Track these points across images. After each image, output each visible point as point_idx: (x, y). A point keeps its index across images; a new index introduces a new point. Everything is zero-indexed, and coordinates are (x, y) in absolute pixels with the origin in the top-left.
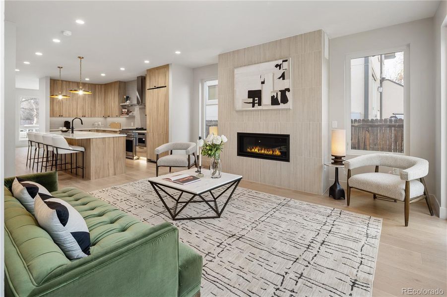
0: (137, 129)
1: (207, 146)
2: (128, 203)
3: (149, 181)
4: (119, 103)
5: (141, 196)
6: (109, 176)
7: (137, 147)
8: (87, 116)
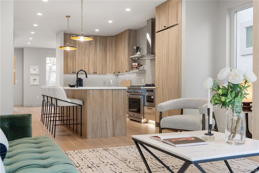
0: (147, 85)
1: (219, 88)
2: (113, 168)
3: (133, 139)
4: (129, 55)
5: (131, 163)
6: (107, 137)
7: (145, 108)
8: (98, 73)
